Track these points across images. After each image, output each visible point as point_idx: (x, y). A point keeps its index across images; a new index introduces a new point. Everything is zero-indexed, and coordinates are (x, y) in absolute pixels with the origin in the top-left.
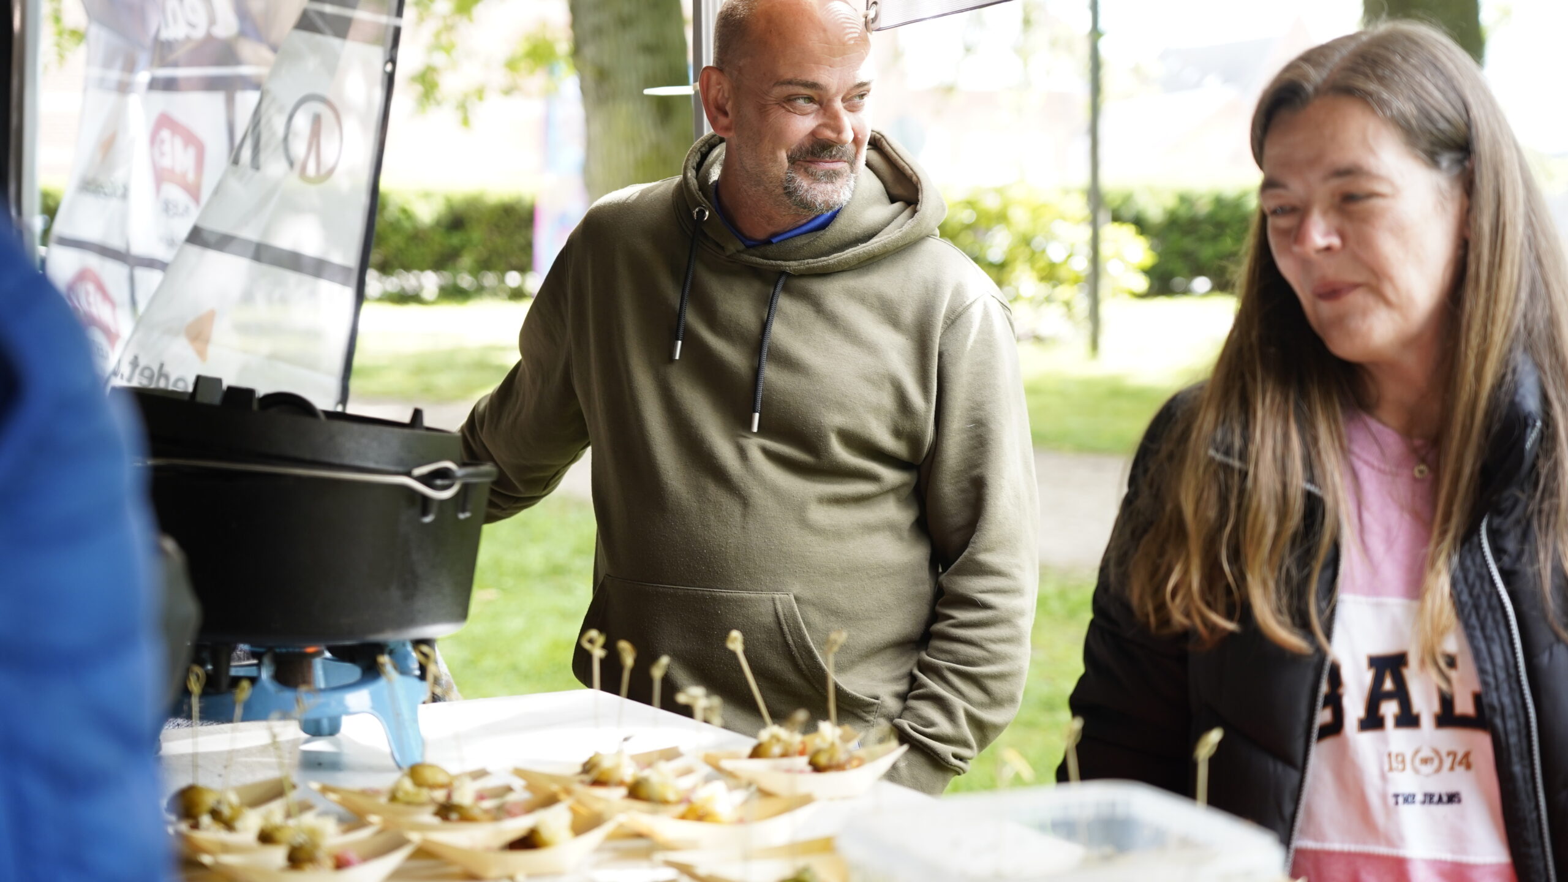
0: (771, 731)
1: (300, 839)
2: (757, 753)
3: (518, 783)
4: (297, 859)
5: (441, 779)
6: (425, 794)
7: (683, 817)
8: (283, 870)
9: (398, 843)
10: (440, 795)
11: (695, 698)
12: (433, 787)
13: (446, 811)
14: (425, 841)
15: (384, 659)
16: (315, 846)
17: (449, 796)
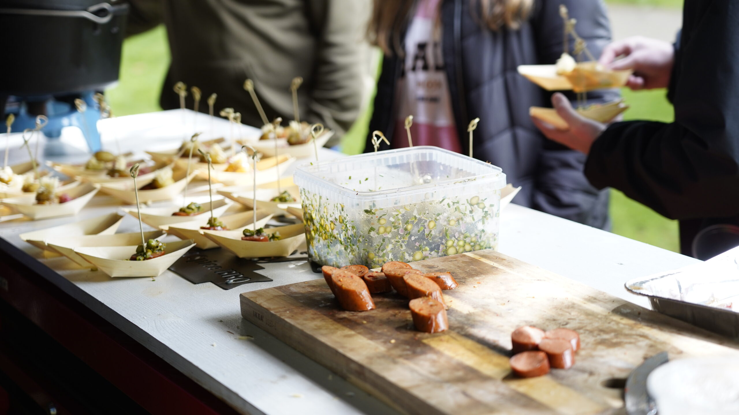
0: (268, 127)
1: (42, 190)
2: (263, 138)
3: (147, 157)
4: (41, 199)
5: (110, 157)
6: (102, 165)
7: (227, 170)
8: (34, 205)
9: (90, 189)
10: (110, 165)
11: (228, 113)
12: (106, 161)
13: (113, 173)
14: (102, 187)
15: (78, 102)
16: (49, 192)
17: (114, 166)
